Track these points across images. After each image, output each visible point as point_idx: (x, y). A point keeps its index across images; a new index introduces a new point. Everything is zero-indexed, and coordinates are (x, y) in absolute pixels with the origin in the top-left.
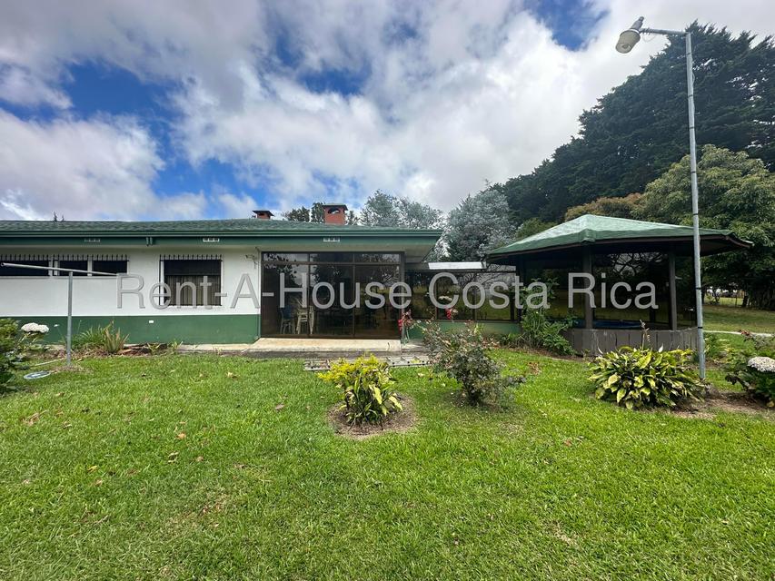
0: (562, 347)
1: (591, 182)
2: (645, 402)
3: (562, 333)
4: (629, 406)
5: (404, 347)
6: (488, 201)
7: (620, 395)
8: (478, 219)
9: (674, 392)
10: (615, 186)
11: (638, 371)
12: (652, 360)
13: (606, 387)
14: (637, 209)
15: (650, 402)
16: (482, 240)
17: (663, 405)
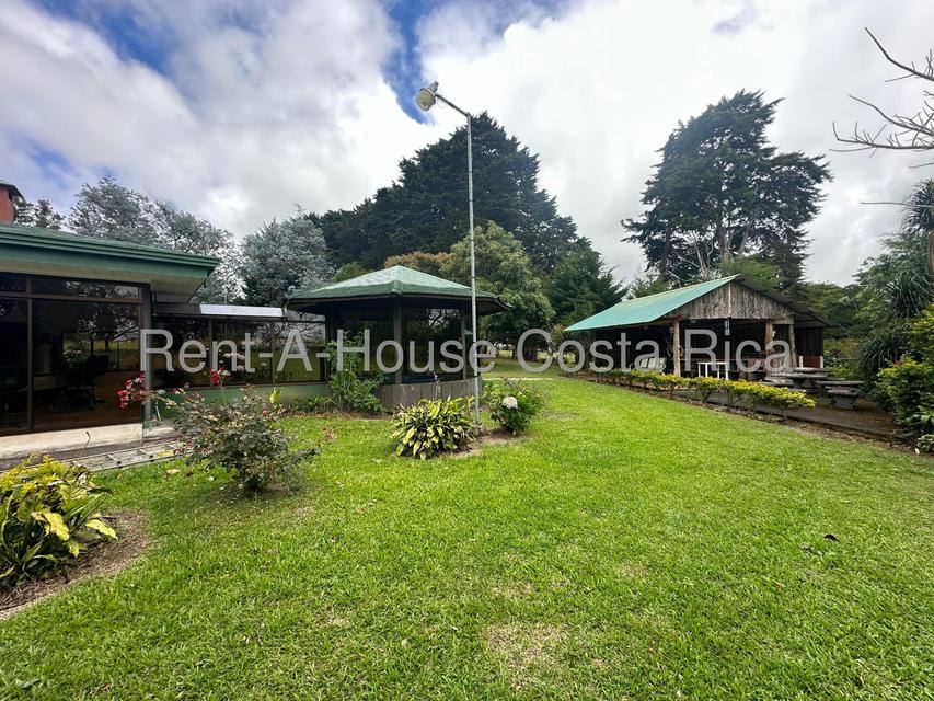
0: (373, 406)
1: (410, 233)
2: (435, 449)
3: (373, 391)
4: (423, 456)
5: (148, 433)
6: (300, 232)
7: (416, 447)
8: (286, 254)
9: (456, 436)
10: (430, 242)
11: (430, 421)
12: (441, 409)
13: (405, 442)
14: (444, 267)
15: (439, 450)
16: (294, 281)
17: (449, 449)
